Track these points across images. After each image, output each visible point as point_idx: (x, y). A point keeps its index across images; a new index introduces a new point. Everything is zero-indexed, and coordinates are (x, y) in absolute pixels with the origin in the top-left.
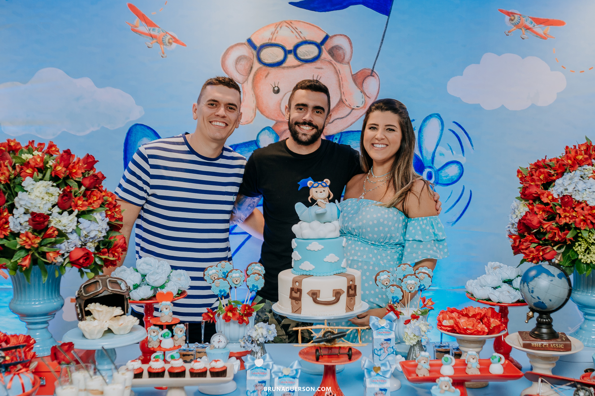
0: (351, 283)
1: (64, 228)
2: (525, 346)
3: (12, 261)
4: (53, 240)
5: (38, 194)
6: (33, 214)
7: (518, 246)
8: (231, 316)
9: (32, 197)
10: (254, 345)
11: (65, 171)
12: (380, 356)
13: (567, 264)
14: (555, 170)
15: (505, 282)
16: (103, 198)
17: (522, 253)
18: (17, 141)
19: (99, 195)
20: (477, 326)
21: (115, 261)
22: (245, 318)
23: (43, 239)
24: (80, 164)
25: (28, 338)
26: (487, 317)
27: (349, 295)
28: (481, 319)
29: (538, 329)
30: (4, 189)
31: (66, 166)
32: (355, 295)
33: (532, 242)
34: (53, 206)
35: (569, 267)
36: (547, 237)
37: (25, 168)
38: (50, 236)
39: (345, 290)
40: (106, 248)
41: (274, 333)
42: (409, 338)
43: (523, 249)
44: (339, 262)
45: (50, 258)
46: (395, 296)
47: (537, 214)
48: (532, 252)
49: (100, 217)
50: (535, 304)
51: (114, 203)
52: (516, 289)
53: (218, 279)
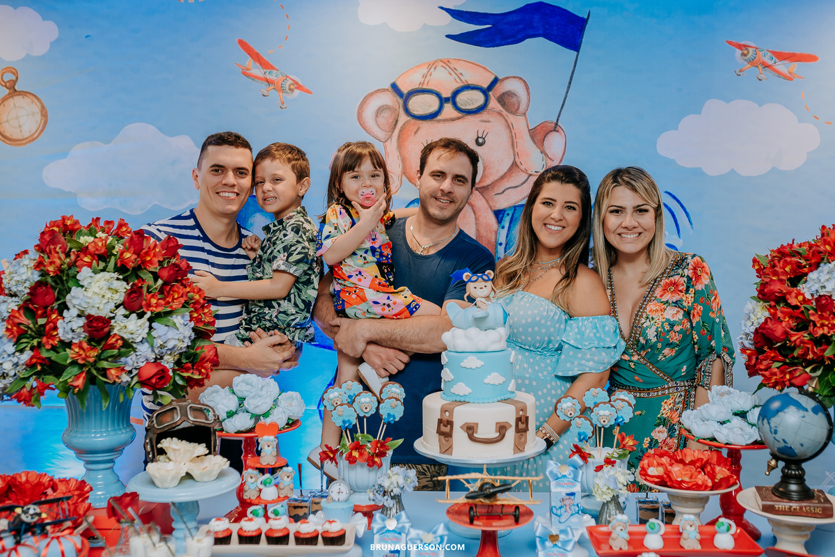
0: (521, 413)
1: (130, 336)
2: (766, 509)
3: (61, 380)
4: (116, 351)
5: (97, 290)
6: (89, 317)
7: (755, 365)
8: (357, 456)
9: (89, 294)
10: (386, 497)
11: (136, 259)
12: (559, 516)
13: (825, 393)
14: (806, 259)
15: (735, 414)
16: (187, 296)
17: (759, 374)
18: (75, 218)
19: (181, 292)
20: (696, 477)
21: (202, 379)
22: (376, 459)
23: (103, 350)
24: (157, 250)
25: (82, 484)
26: (710, 464)
27: (518, 430)
28: (703, 468)
29: (784, 485)
30: (53, 284)
31: (137, 253)
32: (526, 430)
33: (774, 360)
34: (117, 307)
35: (828, 396)
36: (795, 354)
37: (82, 255)
38: (112, 347)
39: (513, 423)
40: (190, 362)
41: (414, 482)
42: (600, 492)
43: (761, 370)
44: (505, 384)
45: (111, 377)
46: (582, 431)
47: (782, 321)
48: (775, 374)
49: (182, 321)
50: (779, 450)
51: (202, 301)
52: (753, 425)
53: (341, 405)
